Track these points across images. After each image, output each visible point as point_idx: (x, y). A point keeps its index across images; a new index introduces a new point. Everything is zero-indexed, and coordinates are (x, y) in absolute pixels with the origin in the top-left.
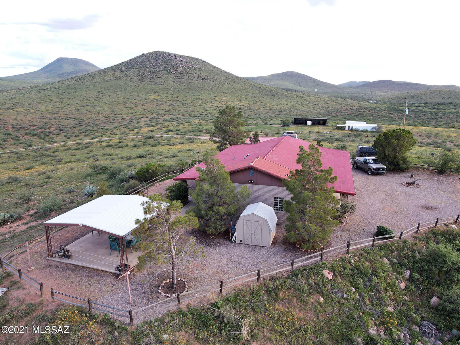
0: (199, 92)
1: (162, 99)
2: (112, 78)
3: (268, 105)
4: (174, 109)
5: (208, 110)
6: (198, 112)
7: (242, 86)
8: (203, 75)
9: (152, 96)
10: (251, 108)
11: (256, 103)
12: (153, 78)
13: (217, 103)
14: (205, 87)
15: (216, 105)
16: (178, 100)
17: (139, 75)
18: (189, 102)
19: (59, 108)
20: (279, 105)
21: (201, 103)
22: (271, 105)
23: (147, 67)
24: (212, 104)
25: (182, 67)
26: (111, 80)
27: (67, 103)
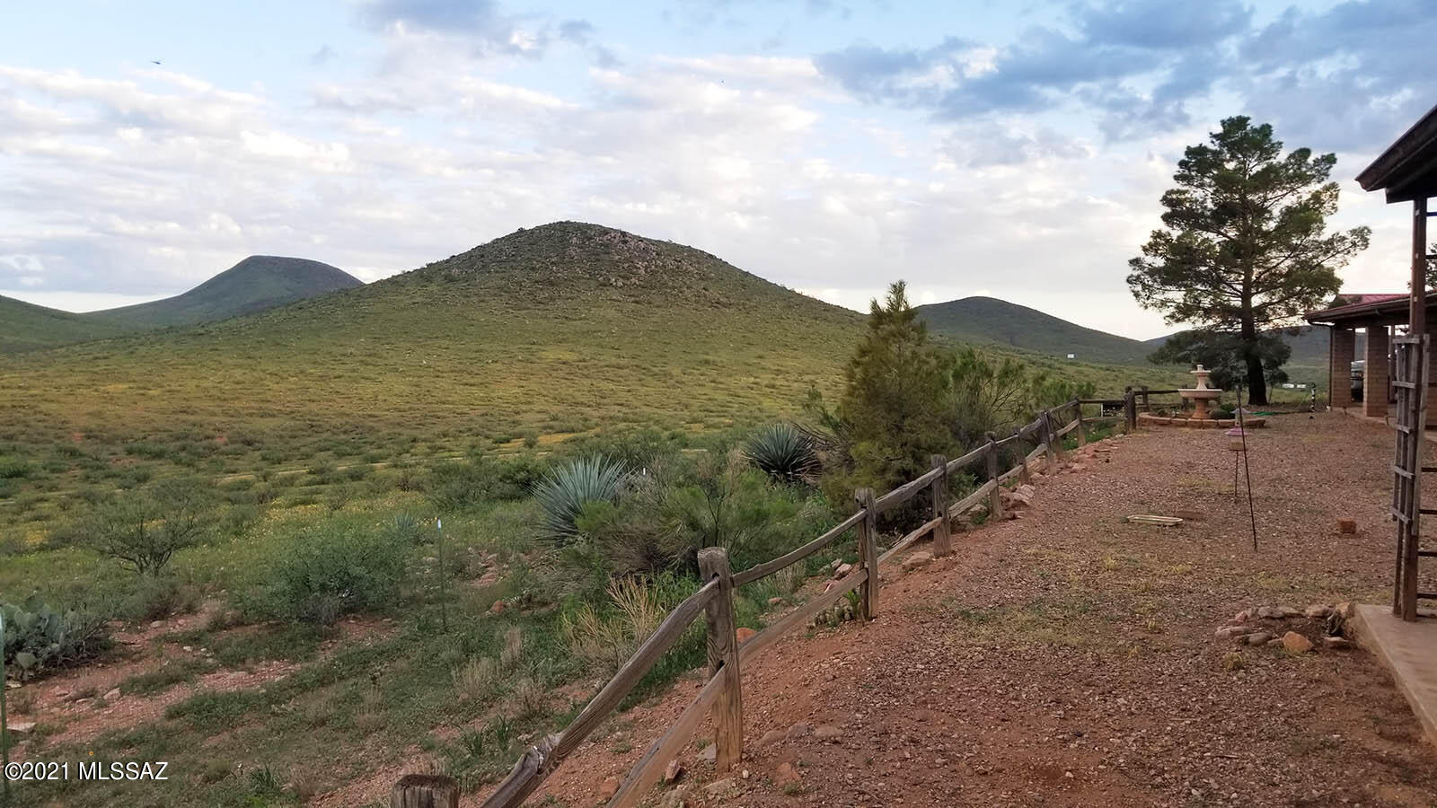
0: (704, 342)
1: (584, 361)
2: (419, 299)
4: (629, 391)
5: (744, 394)
8: (713, 293)
9: (552, 354)
13: (770, 376)
14: (723, 328)
15: (766, 382)
16: (637, 366)
17: (506, 292)
18: (674, 371)
19: (244, 382)
21: (715, 375)
23: (533, 269)
24: (753, 379)
25: (646, 267)
27: (268, 372)
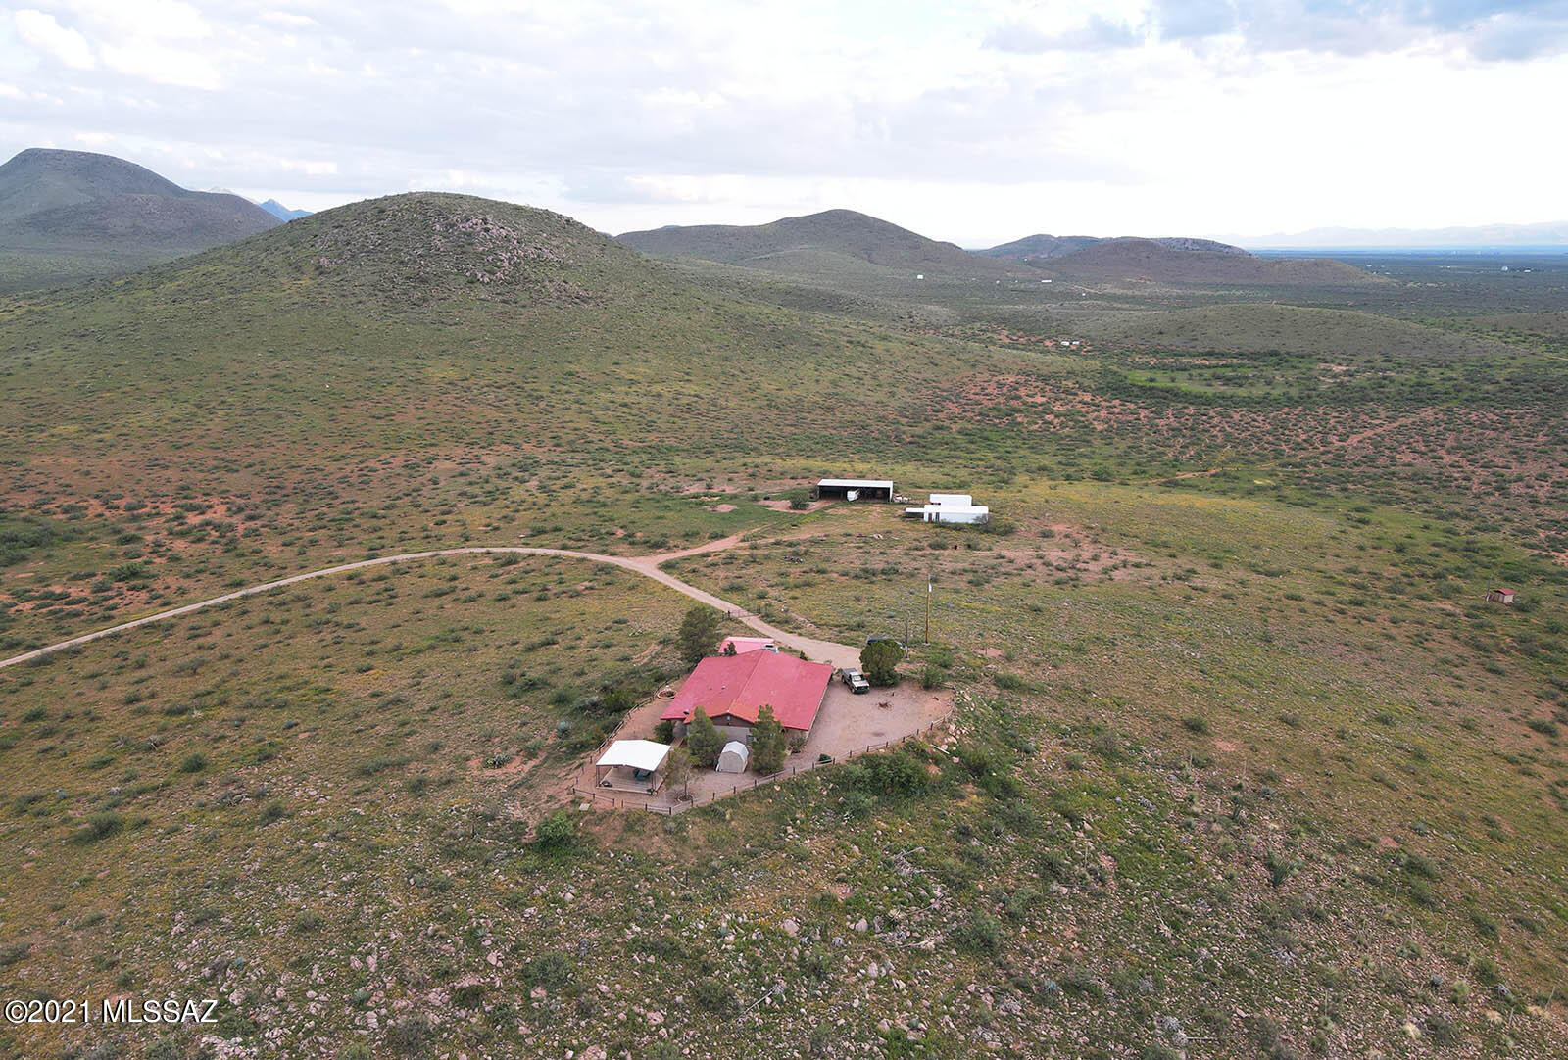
0: (568, 348)
1: (467, 379)
5: (603, 418)
8: (573, 286)
9: (437, 370)
12: (425, 300)
13: (623, 389)
14: (583, 328)
15: (620, 399)
16: (512, 384)
17: (380, 290)
21: (578, 391)
23: (401, 262)
24: (610, 396)
25: (509, 259)
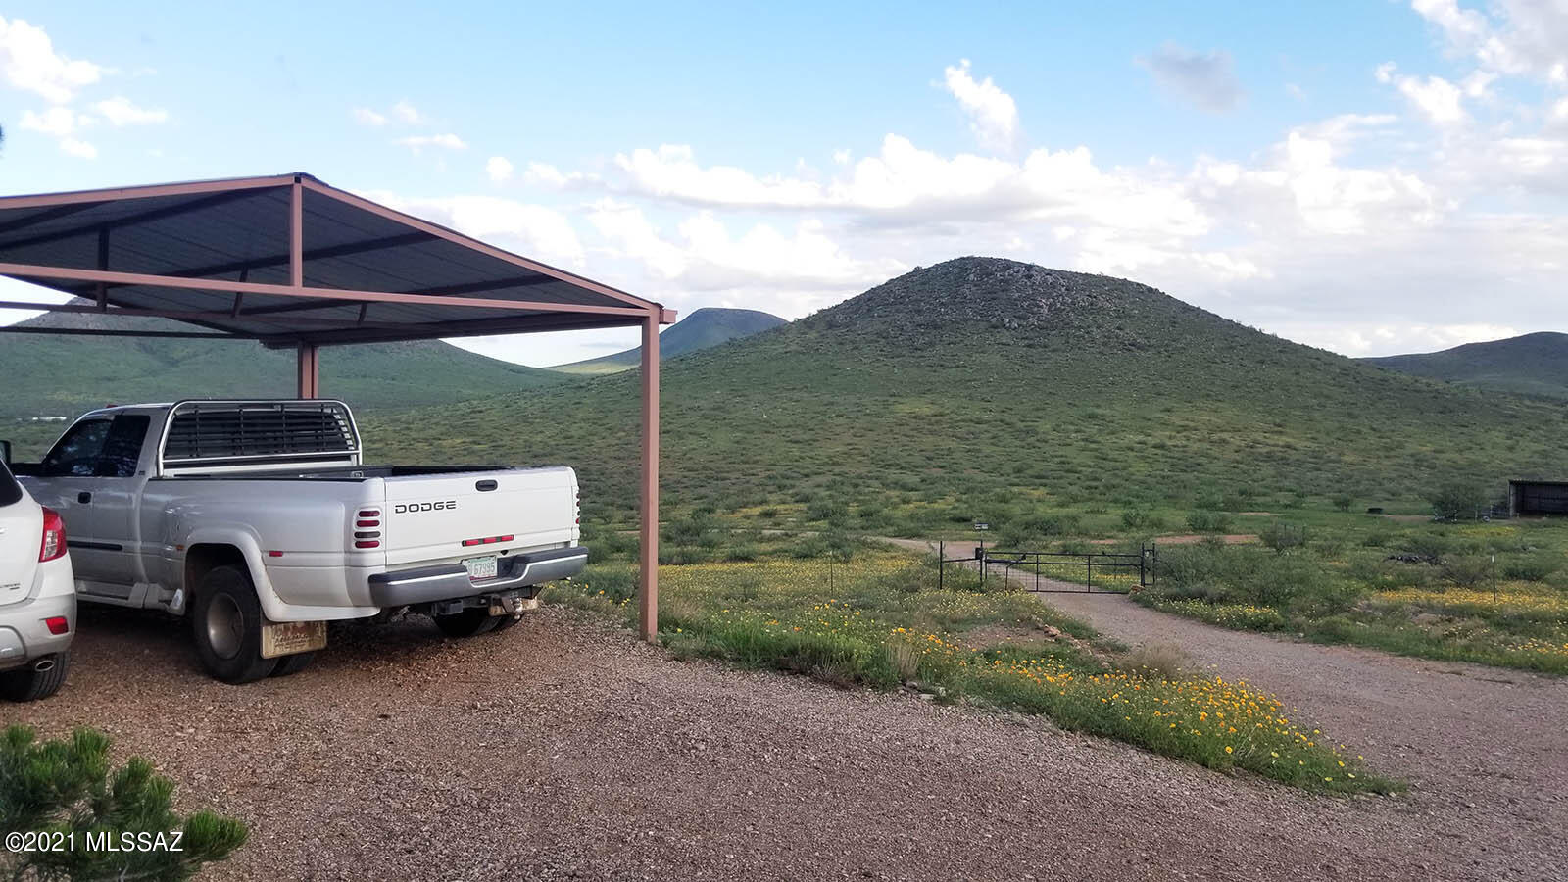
0: (1099, 392)
1: (941, 415)
3: (1412, 447)
4: (969, 451)
5: (1116, 456)
6: (1064, 462)
7: (1297, 374)
8: (1130, 333)
9: (905, 408)
10: (1321, 458)
11: (1353, 437)
12: (931, 345)
13: (1168, 433)
14: (1131, 375)
15: (1156, 441)
16: (1001, 421)
17: (884, 338)
18: (1044, 426)
20: (1470, 448)
21: (1094, 431)
22: (1429, 447)
23: (919, 311)
24: (1141, 438)
26: (788, 354)
